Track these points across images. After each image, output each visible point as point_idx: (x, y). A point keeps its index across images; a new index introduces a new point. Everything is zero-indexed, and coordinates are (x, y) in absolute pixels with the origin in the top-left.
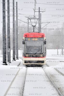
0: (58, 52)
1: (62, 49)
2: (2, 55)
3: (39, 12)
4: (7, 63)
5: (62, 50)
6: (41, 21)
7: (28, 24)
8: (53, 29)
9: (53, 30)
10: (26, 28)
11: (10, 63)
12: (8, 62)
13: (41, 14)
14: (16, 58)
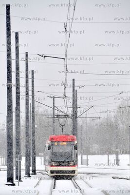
0: (108, 160)
1: (117, 154)
2: (6, 167)
3: (74, 87)
4: (14, 183)
5: (117, 157)
6: (76, 104)
7: (54, 109)
8: (100, 118)
9: (99, 120)
10: (50, 116)
11: (20, 181)
12: (17, 180)
13: (76, 90)
14: (31, 172)
